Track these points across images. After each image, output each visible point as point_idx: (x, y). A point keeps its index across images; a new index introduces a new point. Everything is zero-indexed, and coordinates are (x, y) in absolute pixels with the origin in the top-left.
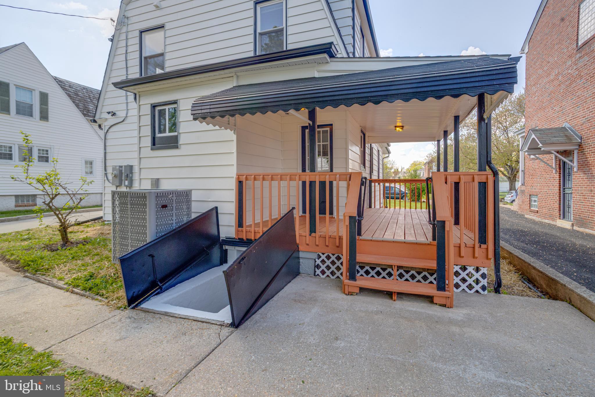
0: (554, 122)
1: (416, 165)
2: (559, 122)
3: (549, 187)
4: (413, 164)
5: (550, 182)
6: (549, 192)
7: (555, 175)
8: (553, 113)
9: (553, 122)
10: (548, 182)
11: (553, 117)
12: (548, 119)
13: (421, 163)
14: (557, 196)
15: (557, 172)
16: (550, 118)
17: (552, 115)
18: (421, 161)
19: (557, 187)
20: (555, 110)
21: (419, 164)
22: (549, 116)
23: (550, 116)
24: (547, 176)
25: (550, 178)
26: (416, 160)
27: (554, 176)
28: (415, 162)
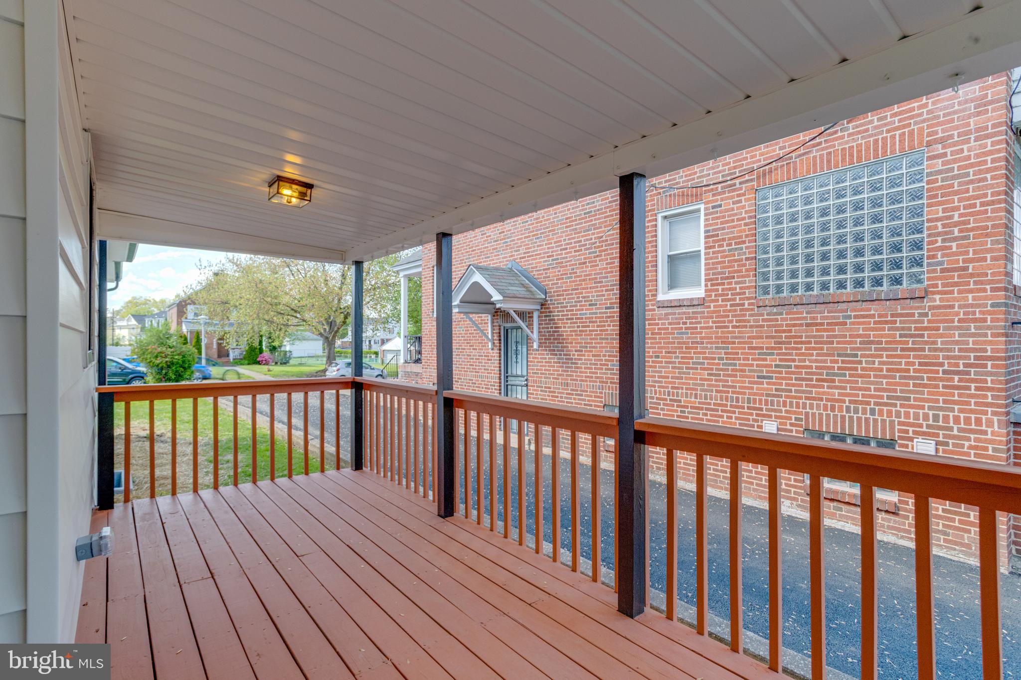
0: (488, 257)
1: (136, 304)
2: (498, 259)
3: (478, 372)
4: (130, 302)
5: (479, 363)
6: (478, 381)
7: (490, 351)
8: (484, 241)
9: (486, 258)
10: (474, 362)
11: (486, 248)
12: (475, 250)
13: (150, 301)
14: (495, 389)
15: (496, 346)
16: (478, 249)
17: (483, 245)
18: (148, 298)
19: (494, 373)
20: (490, 236)
21: (145, 304)
22: (476, 246)
23: (479, 246)
24: (472, 352)
25: (479, 356)
26: (137, 295)
27: (489, 353)
28: (134, 298)
